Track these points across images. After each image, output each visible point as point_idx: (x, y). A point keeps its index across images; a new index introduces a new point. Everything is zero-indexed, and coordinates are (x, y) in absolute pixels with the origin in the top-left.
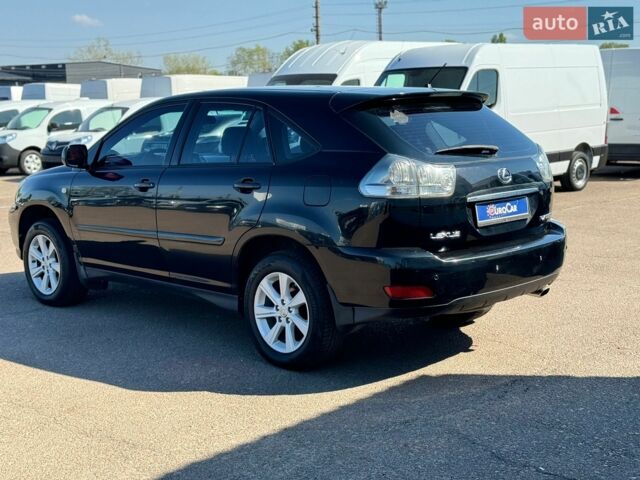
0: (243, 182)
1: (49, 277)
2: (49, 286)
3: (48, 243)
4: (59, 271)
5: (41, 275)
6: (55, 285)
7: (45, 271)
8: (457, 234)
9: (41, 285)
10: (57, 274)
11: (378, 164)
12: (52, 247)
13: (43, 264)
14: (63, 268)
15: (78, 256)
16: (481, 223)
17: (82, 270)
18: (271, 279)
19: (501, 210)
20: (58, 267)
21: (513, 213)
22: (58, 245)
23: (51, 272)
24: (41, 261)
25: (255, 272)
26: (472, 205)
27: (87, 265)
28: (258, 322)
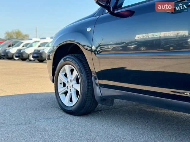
1: (71, 94)
2: (71, 100)
3: (72, 71)
4: (79, 90)
5: (66, 93)
6: (75, 100)
7: (69, 91)
9: (65, 101)
10: (77, 92)
12: (75, 73)
13: (67, 85)
14: (83, 88)
15: (95, 79)
17: (98, 91)
20: (78, 87)
22: (80, 71)
23: (73, 90)
24: (66, 83)
27: (101, 86)
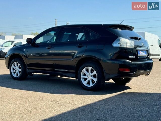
0: (79, 45)
1: (17, 73)
3: (17, 64)
4: (21, 71)
5: (15, 73)
6: (19, 75)
7: (16, 71)
8: (134, 57)
9: (15, 75)
11: (117, 39)
12: (19, 65)
13: (15, 69)
15: (27, 67)
16: (139, 55)
17: (28, 71)
18: (86, 69)
19: (142, 53)
21: (144, 54)
23: (18, 71)
25: (82, 67)
26: (137, 50)
27: (29, 69)
28: (82, 80)
